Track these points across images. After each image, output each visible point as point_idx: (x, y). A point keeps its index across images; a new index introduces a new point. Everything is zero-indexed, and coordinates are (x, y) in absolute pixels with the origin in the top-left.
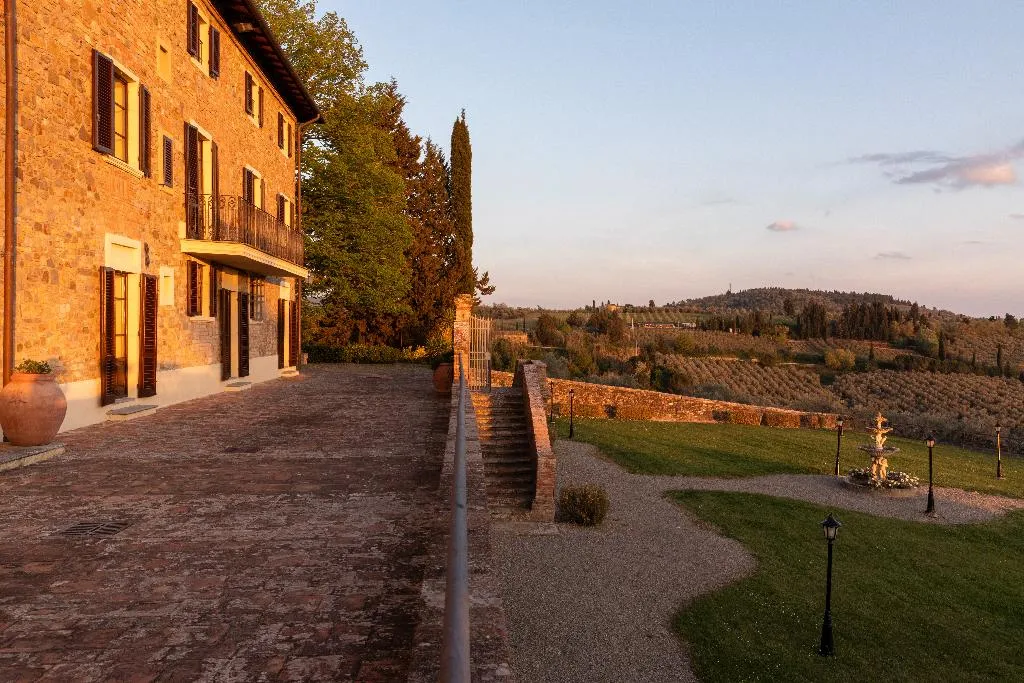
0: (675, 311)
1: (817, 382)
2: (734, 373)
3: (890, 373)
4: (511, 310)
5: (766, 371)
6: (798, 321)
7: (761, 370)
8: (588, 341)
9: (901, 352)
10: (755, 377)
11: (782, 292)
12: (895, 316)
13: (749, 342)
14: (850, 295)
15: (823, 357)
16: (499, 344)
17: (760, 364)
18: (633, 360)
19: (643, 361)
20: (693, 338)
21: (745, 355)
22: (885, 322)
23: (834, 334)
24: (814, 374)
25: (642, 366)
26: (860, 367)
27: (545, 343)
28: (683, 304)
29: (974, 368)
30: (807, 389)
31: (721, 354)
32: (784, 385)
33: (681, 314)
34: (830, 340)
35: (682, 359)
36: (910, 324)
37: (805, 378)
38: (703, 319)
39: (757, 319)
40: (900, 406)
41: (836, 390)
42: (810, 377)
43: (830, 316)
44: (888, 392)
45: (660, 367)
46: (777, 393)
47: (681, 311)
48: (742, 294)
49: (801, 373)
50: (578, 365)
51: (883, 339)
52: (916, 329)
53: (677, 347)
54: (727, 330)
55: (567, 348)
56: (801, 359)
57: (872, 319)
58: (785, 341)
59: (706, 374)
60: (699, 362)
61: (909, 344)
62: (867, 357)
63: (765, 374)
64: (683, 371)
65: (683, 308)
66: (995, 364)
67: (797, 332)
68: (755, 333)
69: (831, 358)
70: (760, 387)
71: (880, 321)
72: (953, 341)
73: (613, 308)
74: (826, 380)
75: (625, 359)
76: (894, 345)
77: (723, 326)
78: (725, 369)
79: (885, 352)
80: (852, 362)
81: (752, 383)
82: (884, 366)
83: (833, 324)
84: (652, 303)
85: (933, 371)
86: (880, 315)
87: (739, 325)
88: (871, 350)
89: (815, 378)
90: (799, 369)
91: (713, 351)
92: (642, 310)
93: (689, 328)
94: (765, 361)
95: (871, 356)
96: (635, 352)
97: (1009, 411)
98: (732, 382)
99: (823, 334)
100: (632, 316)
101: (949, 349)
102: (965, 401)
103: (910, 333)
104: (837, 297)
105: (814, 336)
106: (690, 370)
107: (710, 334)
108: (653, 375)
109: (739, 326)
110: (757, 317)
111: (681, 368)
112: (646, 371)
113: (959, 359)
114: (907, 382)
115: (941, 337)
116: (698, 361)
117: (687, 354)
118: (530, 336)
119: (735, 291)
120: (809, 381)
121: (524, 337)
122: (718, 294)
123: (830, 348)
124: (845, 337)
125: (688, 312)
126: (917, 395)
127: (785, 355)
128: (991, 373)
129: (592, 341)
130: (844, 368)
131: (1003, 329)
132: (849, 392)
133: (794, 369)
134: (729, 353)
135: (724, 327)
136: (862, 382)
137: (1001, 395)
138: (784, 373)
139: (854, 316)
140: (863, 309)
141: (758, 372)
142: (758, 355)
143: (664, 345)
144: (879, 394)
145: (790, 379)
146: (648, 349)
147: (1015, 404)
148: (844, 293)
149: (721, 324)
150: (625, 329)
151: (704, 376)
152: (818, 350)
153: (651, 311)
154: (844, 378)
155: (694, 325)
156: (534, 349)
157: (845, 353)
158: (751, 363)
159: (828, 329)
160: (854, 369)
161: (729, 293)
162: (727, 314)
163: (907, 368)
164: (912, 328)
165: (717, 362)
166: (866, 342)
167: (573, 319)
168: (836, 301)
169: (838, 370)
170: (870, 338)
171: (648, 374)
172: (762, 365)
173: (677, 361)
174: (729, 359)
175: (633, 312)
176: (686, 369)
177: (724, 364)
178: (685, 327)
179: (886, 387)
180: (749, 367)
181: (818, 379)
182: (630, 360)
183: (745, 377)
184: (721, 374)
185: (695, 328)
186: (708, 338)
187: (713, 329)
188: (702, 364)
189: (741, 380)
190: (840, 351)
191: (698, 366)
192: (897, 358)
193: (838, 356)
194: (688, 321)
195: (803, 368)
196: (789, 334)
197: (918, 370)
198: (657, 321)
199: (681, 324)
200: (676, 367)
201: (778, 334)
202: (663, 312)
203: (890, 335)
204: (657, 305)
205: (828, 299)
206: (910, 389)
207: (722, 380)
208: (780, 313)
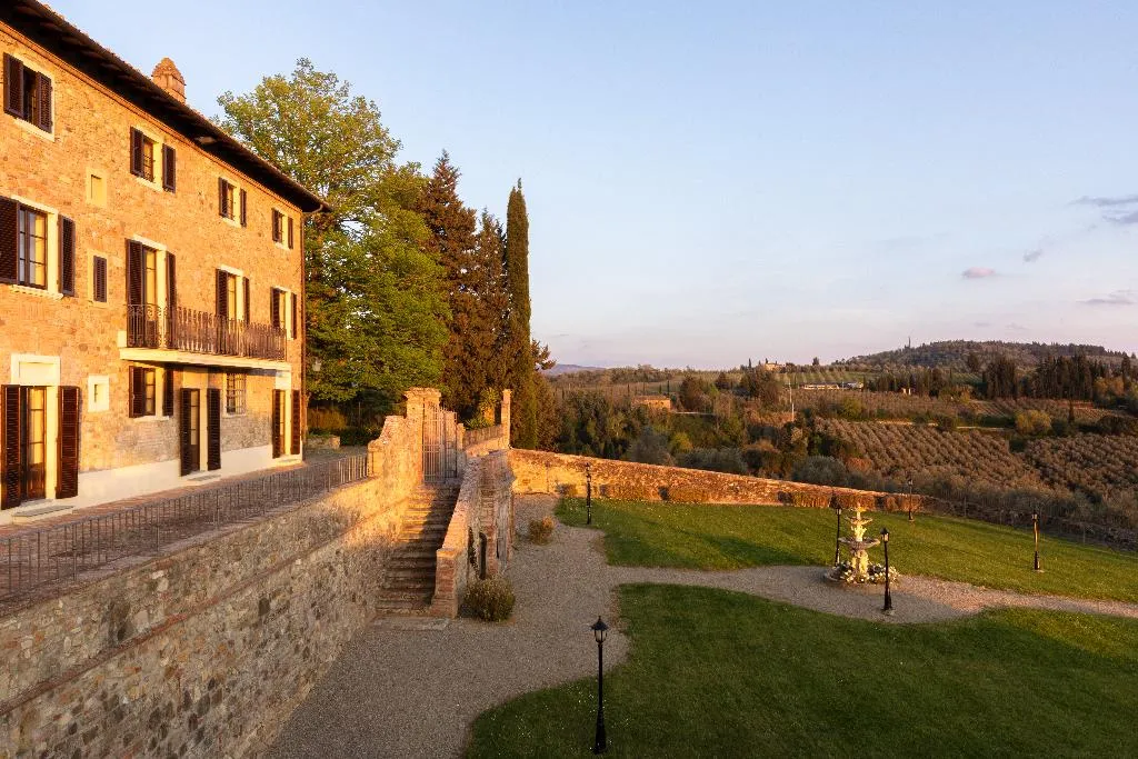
0: (840, 369)
1: (1006, 449)
2: (907, 439)
3: (1092, 437)
4: (657, 372)
5: (944, 436)
6: (984, 380)
7: (939, 436)
8: (738, 406)
9: (1103, 412)
10: (930, 442)
11: (970, 345)
12: (1098, 371)
13: (924, 403)
14: (1052, 347)
15: (1014, 419)
16: (638, 410)
17: (938, 429)
18: (789, 426)
19: (800, 427)
20: (861, 399)
21: (920, 419)
22: (1088, 379)
23: (1026, 393)
24: (1003, 441)
25: (797, 433)
26: (1058, 430)
27: (689, 408)
28: (854, 361)
30: (993, 457)
31: (891, 417)
32: (966, 452)
33: (847, 374)
34: (1022, 400)
35: (846, 423)
36: (1119, 380)
37: (991, 444)
38: (871, 378)
39: (936, 379)
40: (1106, 476)
41: (1028, 457)
42: (997, 443)
43: (1022, 372)
44: (1090, 459)
45: (819, 434)
46: (958, 461)
47: (847, 369)
48: (924, 348)
49: (987, 439)
50: (726, 432)
51: (1085, 397)
52: (1127, 386)
53: (840, 411)
54: (900, 390)
55: (714, 414)
56: (987, 422)
57: (1071, 375)
58: (968, 400)
59: (874, 440)
60: (866, 427)
61: (1118, 402)
62: (1065, 420)
63: (943, 440)
64: (847, 438)
65: (851, 366)
67: (981, 390)
68: (933, 394)
69: (1023, 419)
70: (938, 456)
71: (1082, 378)
73: (770, 368)
74: (1016, 447)
75: (780, 426)
76: (1100, 404)
77: (894, 386)
78: (896, 435)
79: (1087, 412)
80: (1048, 424)
81: (928, 450)
82: (1085, 429)
83: (1025, 382)
84: (816, 362)
86: (1081, 370)
87: (915, 385)
88: (1071, 411)
89: (1005, 444)
90: (983, 433)
91: (883, 415)
92: (803, 370)
93: (856, 389)
94: (945, 425)
95: (1071, 418)
96: (792, 417)
98: (904, 449)
99: (1014, 391)
100: (791, 377)
103: (1119, 390)
104: (1036, 349)
105: (1003, 396)
106: (855, 435)
107: (880, 395)
108: (811, 443)
109: (912, 385)
110: (936, 376)
111: (843, 434)
112: (803, 438)
114: (1115, 449)
116: (864, 425)
117: (851, 418)
118: (673, 401)
119: (915, 345)
120: (996, 448)
121: (667, 403)
122: (894, 349)
123: (1021, 409)
124: (1040, 397)
125: (856, 370)
126: (1127, 463)
127: (968, 417)
129: (742, 406)
130: (1038, 431)
132: (1042, 460)
133: (978, 434)
134: (901, 416)
135: (896, 387)
136: (1058, 449)
138: (966, 438)
139: (1051, 373)
140: (1060, 363)
141: (936, 438)
142: (937, 419)
143: (825, 410)
144: (1080, 463)
145: (975, 447)
146: (808, 413)
148: (1044, 345)
149: (892, 383)
150: (782, 390)
151: (870, 443)
152: (1008, 411)
153: (813, 370)
154: (1039, 443)
155: (861, 386)
156: (678, 416)
157: (1039, 414)
158: (926, 428)
159: (1020, 388)
160: (1050, 433)
161: (907, 348)
162: (896, 371)
163: (1116, 432)
164: (1121, 385)
165: (888, 427)
166: (1066, 402)
167: (722, 382)
168: (1034, 353)
169: (1031, 434)
170: (1070, 397)
171: (806, 442)
172: (939, 429)
173: (840, 427)
174: (902, 423)
175: (793, 371)
176: (850, 435)
177: (895, 429)
178: (851, 388)
179: (1088, 453)
180: (925, 432)
181: (1007, 445)
182: (785, 426)
183: (919, 444)
184: (891, 441)
185: (862, 389)
186: (876, 400)
187: (884, 390)
188: (869, 430)
189: (915, 447)
190: (1034, 413)
191: (864, 432)
192: (1102, 420)
193: (1030, 418)
194: (854, 381)
195: (989, 433)
196: (974, 395)
197: (1127, 434)
198: (819, 382)
199: (846, 385)
200: (839, 432)
201: (960, 394)
202: (827, 371)
203: (1095, 394)
204: (822, 364)
205: (1026, 352)
206: (1119, 456)
207: (892, 448)
208: (963, 371)
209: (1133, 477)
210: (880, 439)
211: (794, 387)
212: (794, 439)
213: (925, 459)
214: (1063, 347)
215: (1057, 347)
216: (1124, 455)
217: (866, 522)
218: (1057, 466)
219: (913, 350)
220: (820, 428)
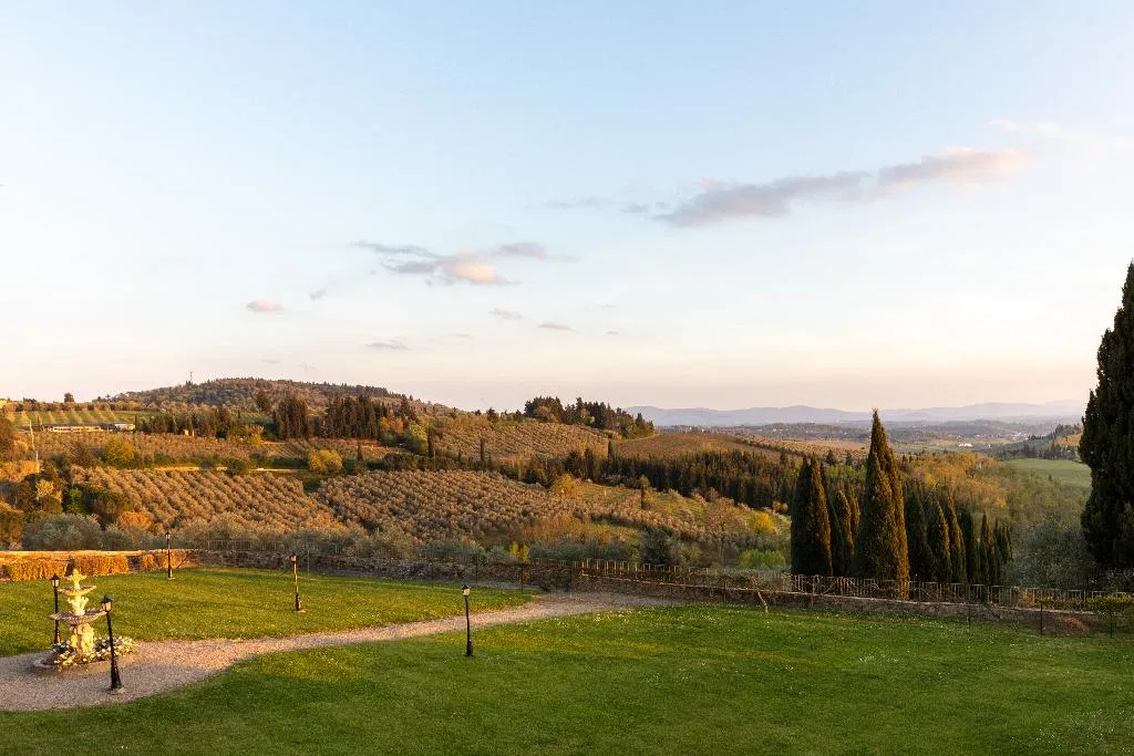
0: (103, 408)
1: (300, 489)
2: (192, 486)
3: (379, 473)
5: (235, 481)
6: (275, 420)
7: (230, 480)
9: (388, 451)
10: (219, 488)
11: (260, 383)
12: (381, 412)
13: (210, 445)
14: (342, 387)
15: (307, 460)
17: (227, 473)
18: (32, 479)
19: (48, 479)
20: (133, 443)
21: (207, 463)
22: (372, 422)
23: (318, 433)
24: (297, 482)
25: (45, 488)
26: (349, 469)
28: (122, 398)
29: (461, 463)
30: (288, 499)
31: (173, 462)
32: (259, 496)
33: (112, 413)
34: (313, 440)
35: (115, 472)
36: (399, 420)
37: (285, 486)
38: (145, 418)
39: (222, 419)
40: (391, 510)
41: (323, 497)
42: (291, 484)
43: (313, 412)
44: (379, 495)
45: (77, 485)
46: (251, 506)
47: (113, 408)
48: (209, 385)
49: (280, 481)
51: (372, 438)
52: (406, 426)
53: (104, 457)
54: (180, 432)
56: (280, 463)
57: (359, 414)
58: (259, 443)
59: (151, 489)
60: (141, 475)
61: (400, 441)
62: (355, 458)
63: (234, 485)
64: (117, 490)
65: (118, 404)
66: (479, 459)
67: (272, 431)
68: (220, 435)
69: (315, 460)
70: (228, 501)
71: (367, 419)
72: (441, 438)
74: (311, 487)
75: (19, 478)
76: (384, 443)
77: (173, 427)
78: (179, 482)
79: (373, 451)
80: (339, 462)
81: (218, 497)
82: (373, 466)
83: (316, 421)
84: (68, 397)
85: (423, 470)
86: (367, 410)
87: (198, 426)
88: (359, 451)
89: (298, 485)
90: (276, 475)
91: (161, 460)
92: (51, 408)
93: (125, 431)
94: (235, 468)
95: (360, 457)
96: (35, 467)
97: (491, 506)
98: (189, 497)
99: (305, 431)
100: (32, 417)
101: (438, 445)
102: (453, 499)
103: (400, 431)
104: (326, 390)
105: (294, 435)
106: (127, 486)
107: (155, 438)
108: (66, 498)
109: (196, 427)
110: (222, 416)
111: (111, 485)
112: (54, 492)
113: (447, 455)
114: (398, 483)
115: (430, 433)
116: (138, 473)
117: (121, 464)
119: (198, 381)
120: (290, 490)
122: (173, 385)
123: (314, 450)
124: (331, 437)
125: (125, 409)
126: (408, 495)
127: (260, 459)
128: (476, 467)
130: (331, 471)
131: (486, 423)
132: (336, 498)
133: (271, 475)
134: (184, 461)
135: (176, 429)
136: (348, 486)
137: (485, 489)
138: (258, 481)
139: (339, 413)
140: (348, 404)
141: (226, 483)
142: (225, 463)
143: (85, 456)
144: (369, 499)
145: (268, 489)
146: (60, 462)
147: (496, 498)
148: (334, 385)
149: (171, 424)
150: (19, 433)
151: (148, 493)
152: (300, 452)
153: (64, 408)
154: (332, 482)
155: (132, 427)
157: (329, 454)
158: (215, 472)
159: (311, 429)
160: (341, 472)
161: (189, 384)
162: (177, 410)
163: (397, 468)
164: (401, 424)
165: (168, 474)
166: (355, 441)
168: (325, 394)
169: (324, 474)
170: (359, 436)
171: (59, 496)
172: (230, 474)
173: (106, 476)
174: (185, 469)
175: (34, 409)
176: (121, 486)
177: (178, 476)
178: (117, 430)
179: (376, 489)
180: (213, 476)
181: (301, 486)
182: (26, 478)
183: (207, 490)
184: (174, 489)
185: (134, 431)
186: (153, 444)
187: (161, 432)
188: (145, 478)
189: (202, 495)
190: (324, 452)
191: (139, 481)
192: (387, 457)
193: (322, 459)
194: (123, 421)
195: (282, 474)
196: (264, 435)
197: (407, 469)
198: (73, 423)
199: (112, 426)
200: (105, 484)
201: (250, 435)
202: (85, 410)
203: (379, 433)
204: (78, 400)
205: (316, 392)
206: (400, 490)
207: (175, 497)
208: (253, 410)
209: (412, 507)
210: (160, 488)
211: (37, 428)
212: (40, 494)
213: (214, 506)
214: (350, 388)
215: (345, 387)
216: (404, 489)
217: (86, 591)
218: (350, 504)
219: (195, 386)
220: (78, 479)
